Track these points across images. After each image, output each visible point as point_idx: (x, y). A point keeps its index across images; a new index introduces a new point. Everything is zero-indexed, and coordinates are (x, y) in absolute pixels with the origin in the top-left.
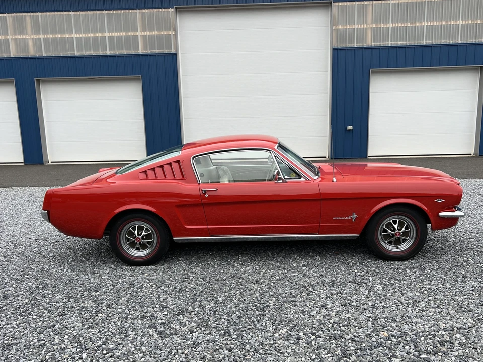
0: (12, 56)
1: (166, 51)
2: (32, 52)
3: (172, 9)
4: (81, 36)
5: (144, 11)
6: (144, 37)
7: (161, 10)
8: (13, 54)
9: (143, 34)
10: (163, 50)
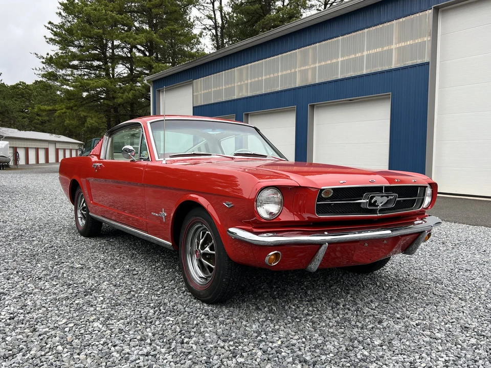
0: (297, 86)
1: (419, 61)
2: (310, 81)
3: (430, 11)
4: (345, 59)
5: (401, 20)
6: (399, 49)
7: (418, 15)
8: (298, 84)
9: (398, 46)
10: (415, 61)
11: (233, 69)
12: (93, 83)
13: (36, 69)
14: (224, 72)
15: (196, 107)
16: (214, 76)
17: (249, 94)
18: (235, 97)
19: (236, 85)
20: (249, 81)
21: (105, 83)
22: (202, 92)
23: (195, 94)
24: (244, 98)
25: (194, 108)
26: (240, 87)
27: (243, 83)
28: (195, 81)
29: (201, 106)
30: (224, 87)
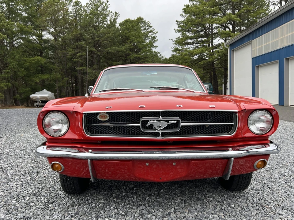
11: (277, 28)
12: (196, 51)
13: (171, 48)
14: (271, 31)
15: (254, 58)
16: (265, 35)
17: (289, 44)
18: (279, 48)
19: (279, 39)
20: (288, 35)
21: (202, 50)
22: (258, 47)
23: (253, 49)
24: (284, 48)
25: (252, 59)
26: (282, 40)
27: (284, 36)
28: (253, 40)
29: (257, 57)
30: (271, 42)
